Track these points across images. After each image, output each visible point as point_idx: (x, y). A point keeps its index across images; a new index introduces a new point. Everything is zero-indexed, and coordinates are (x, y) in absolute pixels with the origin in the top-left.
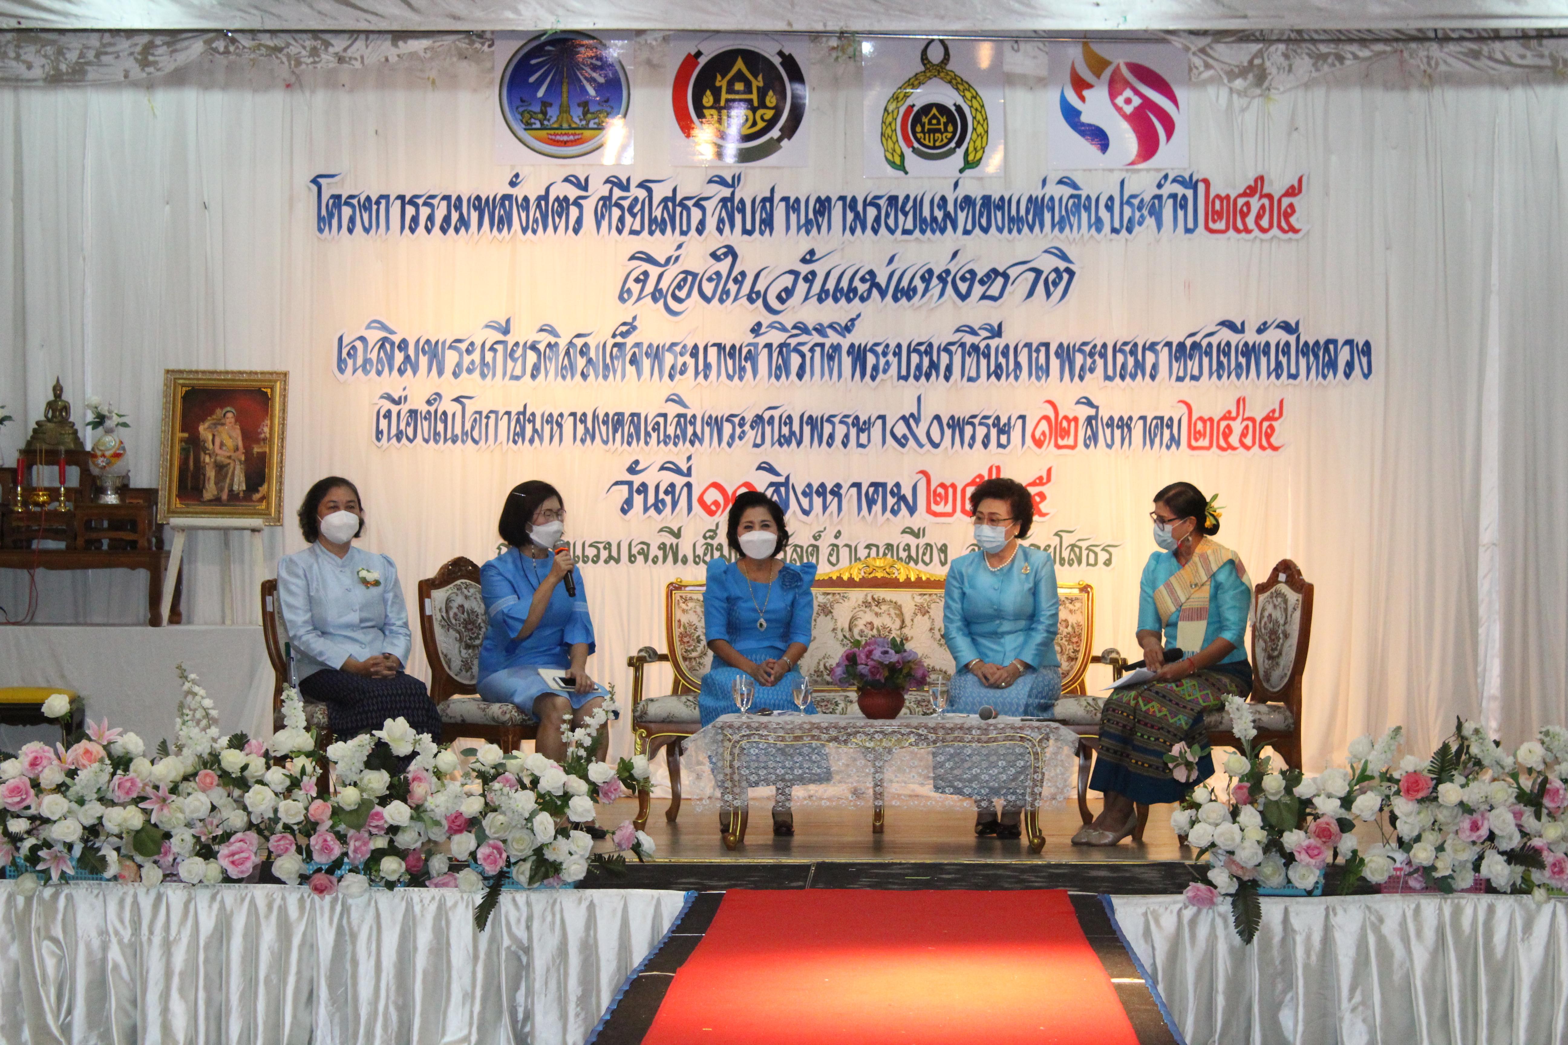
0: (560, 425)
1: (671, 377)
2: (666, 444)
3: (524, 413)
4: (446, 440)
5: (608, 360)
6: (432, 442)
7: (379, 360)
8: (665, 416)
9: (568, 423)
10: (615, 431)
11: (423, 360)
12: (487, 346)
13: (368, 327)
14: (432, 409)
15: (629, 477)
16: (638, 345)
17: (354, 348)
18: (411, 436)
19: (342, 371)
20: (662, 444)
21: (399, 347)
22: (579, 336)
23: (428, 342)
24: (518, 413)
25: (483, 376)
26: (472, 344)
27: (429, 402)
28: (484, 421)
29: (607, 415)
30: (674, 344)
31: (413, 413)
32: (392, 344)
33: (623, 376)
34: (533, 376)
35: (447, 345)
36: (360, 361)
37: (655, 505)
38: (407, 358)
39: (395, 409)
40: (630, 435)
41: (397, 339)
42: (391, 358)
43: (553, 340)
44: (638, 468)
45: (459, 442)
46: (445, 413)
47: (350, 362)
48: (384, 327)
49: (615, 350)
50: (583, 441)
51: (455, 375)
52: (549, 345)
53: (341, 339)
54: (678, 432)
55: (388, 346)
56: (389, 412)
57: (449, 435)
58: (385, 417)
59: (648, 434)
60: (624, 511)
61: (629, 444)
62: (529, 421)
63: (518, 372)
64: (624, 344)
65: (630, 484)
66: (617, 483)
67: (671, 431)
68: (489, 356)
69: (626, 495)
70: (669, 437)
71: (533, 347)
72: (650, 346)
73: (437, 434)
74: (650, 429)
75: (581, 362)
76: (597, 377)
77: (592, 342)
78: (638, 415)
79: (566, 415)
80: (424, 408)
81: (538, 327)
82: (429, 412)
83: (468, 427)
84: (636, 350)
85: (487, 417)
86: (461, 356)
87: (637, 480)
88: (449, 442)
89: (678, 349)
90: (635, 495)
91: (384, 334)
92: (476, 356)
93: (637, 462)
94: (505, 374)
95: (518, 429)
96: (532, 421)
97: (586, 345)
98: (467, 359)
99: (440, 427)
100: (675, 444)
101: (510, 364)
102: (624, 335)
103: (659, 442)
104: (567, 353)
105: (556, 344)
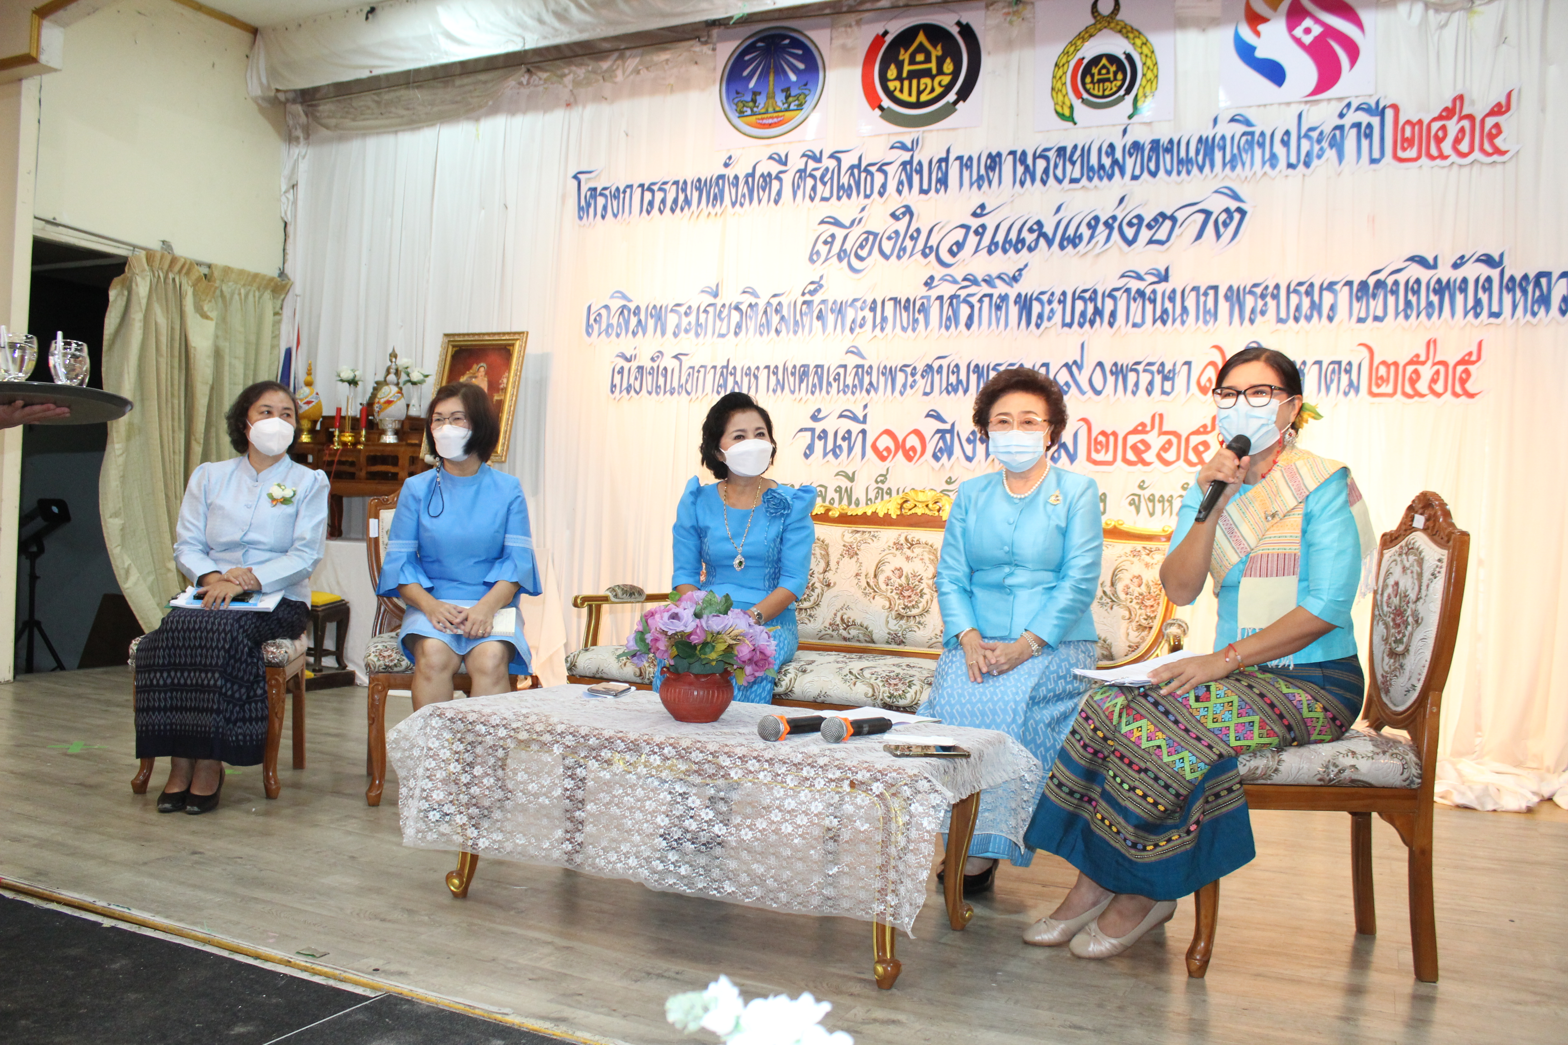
0: (756, 377)
1: (852, 330)
2: (845, 393)
3: (727, 367)
4: (665, 392)
5: (798, 317)
6: (654, 394)
7: (619, 324)
8: (845, 367)
9: (763, 375)
10: (801, 381)
11: (651, 323)
12: (702, 309)
13: (612, 297)
14: (655, 365)
15: (812, 424)
16: (824, 302)
17: (599, 315)
18: (638, 389)
19: (589, 334)
20: (841, 393)
21: (634, 313)
22: (775, 296)
23: (655, 307)
24: (723, 367)
25: (697, 335)
26: (690, 307)
27: (653, 359)
28: (696, 374)
29: (794, 367)
30: (855, 300)
31: (640, 368)
32: (629, 311)
33: (810, 331)
34: (736, 334)
35: (669, 309)
36: (604, 326)
37: (833, 451)
38: (640, 321)
39: (627, 365)
40: (814, 386)
41: (632, 306)
42: (627, 323)
43: (753, 301)
44: (820, 416)
45: (676, 394)
46: (665, 369)
47: (596, 327)
48: (624, 297)
49: (804, 307)
50: (774, 391)
51: (675, 335)
52: (750, 305)
53: (589, 308)
54: (856, 382)
55: (626, 312)
56: (622, 368)
57: (668, 388)
58: (619, 372)
59: (829, 384)
60: (807, 456)
61: (813, 393)
62: (731, 374)
63: (724, 331)
64: (812, 302)
65: (812, 430)
66: (801, 430)
67: (849, 381)
68: (703, 317)
69: (809, 441)
70: (848, 386)
71: (737, 308)
72: (835, 302)
73: (658, 387)
74: (831, 379)
75: (775, 319)
76: (788, 332)
77: (785, 300)
78: (822, 367)
79: (761, 368)
80: (648, 364)
81: (741, 290)
82: (652, 368)
83: (683, 381)
84: (822, 306)
85: (699, 371)
86: (680, 317)
87: (819, 427)
88: (668, 394)
89: (858, 304)
90: (817, 440)
91: (623, 302)
92: (692, 318)
93: (819, 411)
94: (714, 333)
95: (721, 382)
96: (733, 374)
97: (780, 304)
98: (685, 321)
99: (661, 381)
100: (853, 393)
101: (718, 323)
102: (812, 293)
103: (839, 392)
104: (765, 312)
105: (756, 304)
